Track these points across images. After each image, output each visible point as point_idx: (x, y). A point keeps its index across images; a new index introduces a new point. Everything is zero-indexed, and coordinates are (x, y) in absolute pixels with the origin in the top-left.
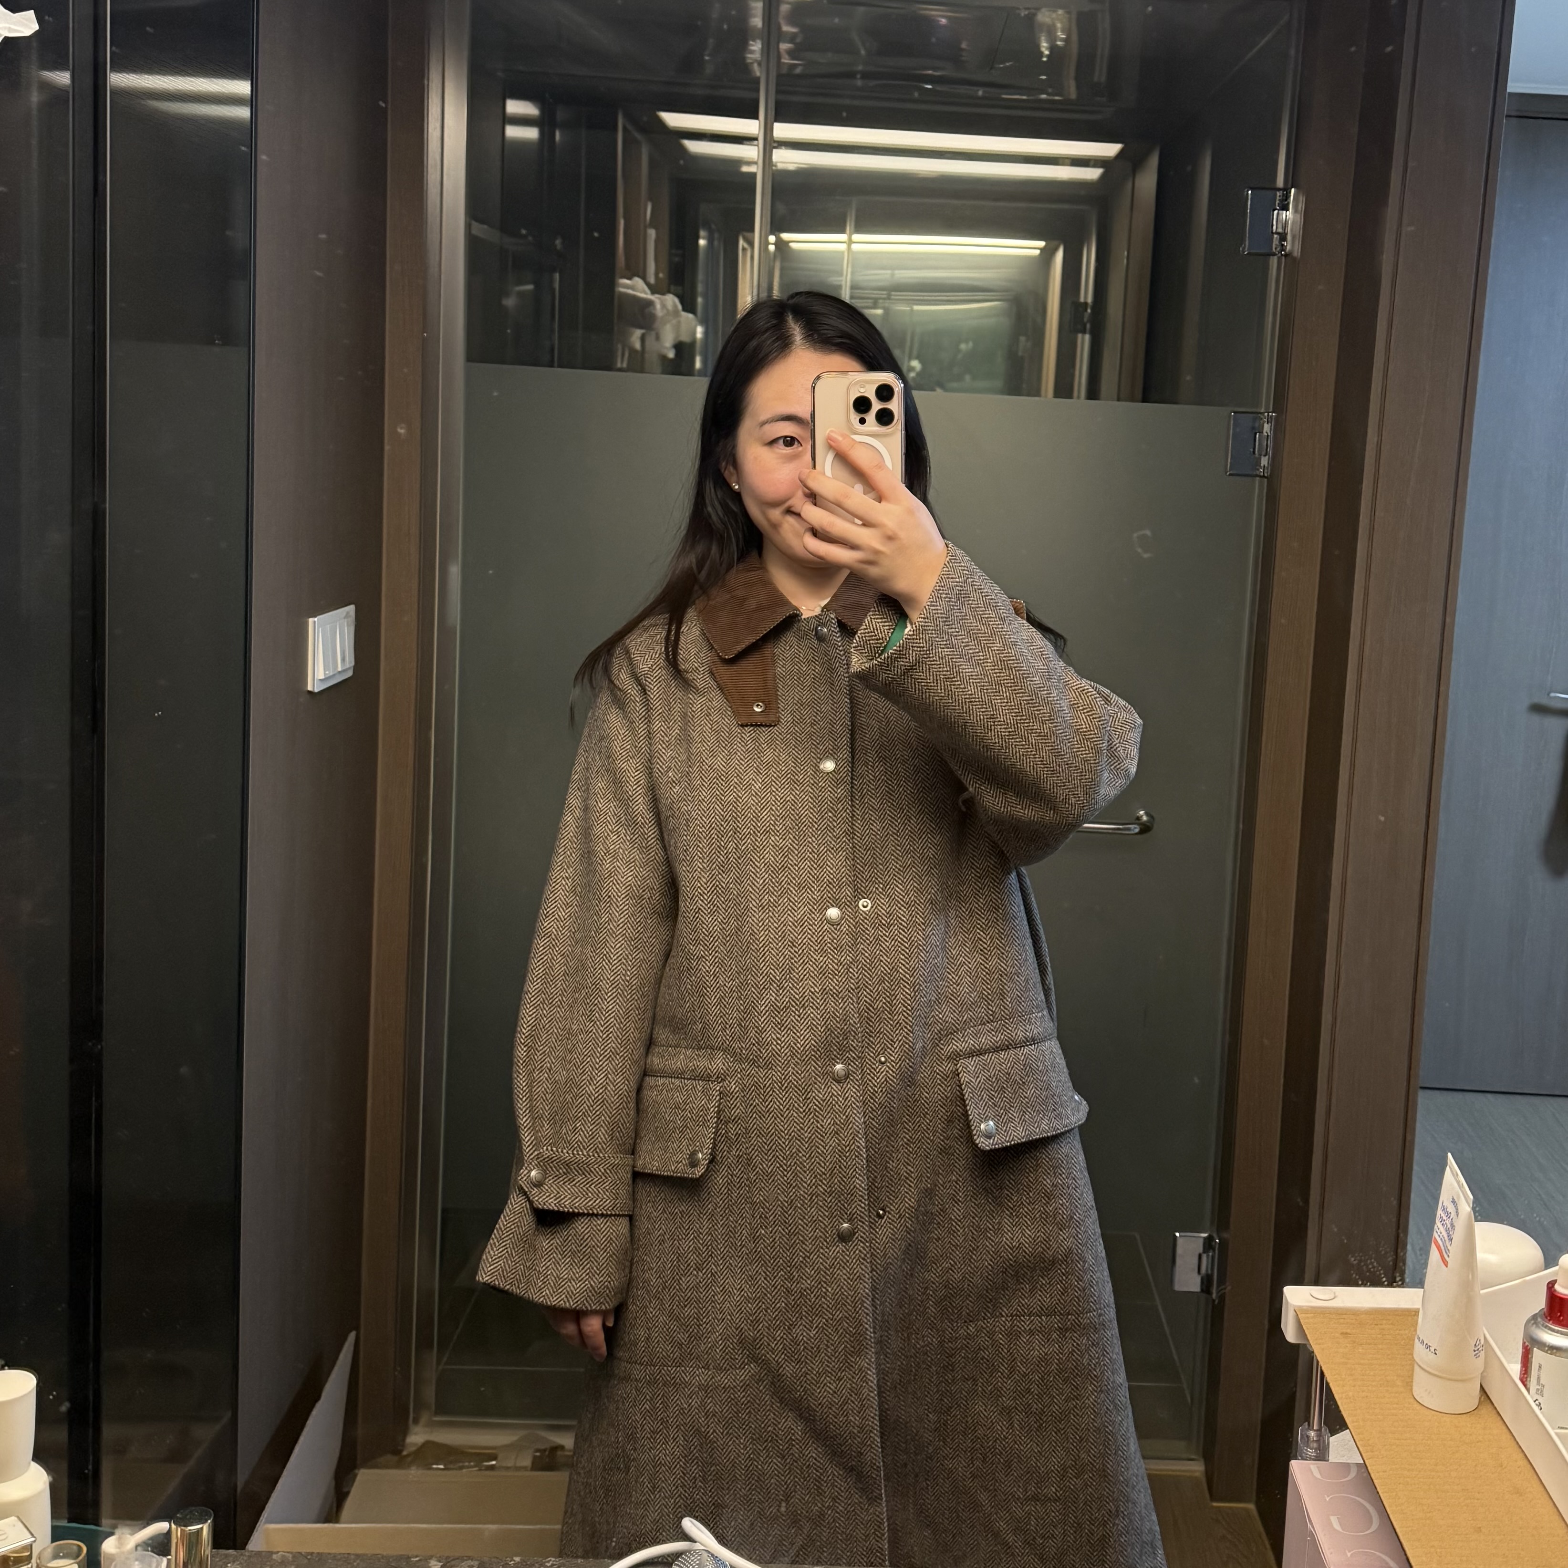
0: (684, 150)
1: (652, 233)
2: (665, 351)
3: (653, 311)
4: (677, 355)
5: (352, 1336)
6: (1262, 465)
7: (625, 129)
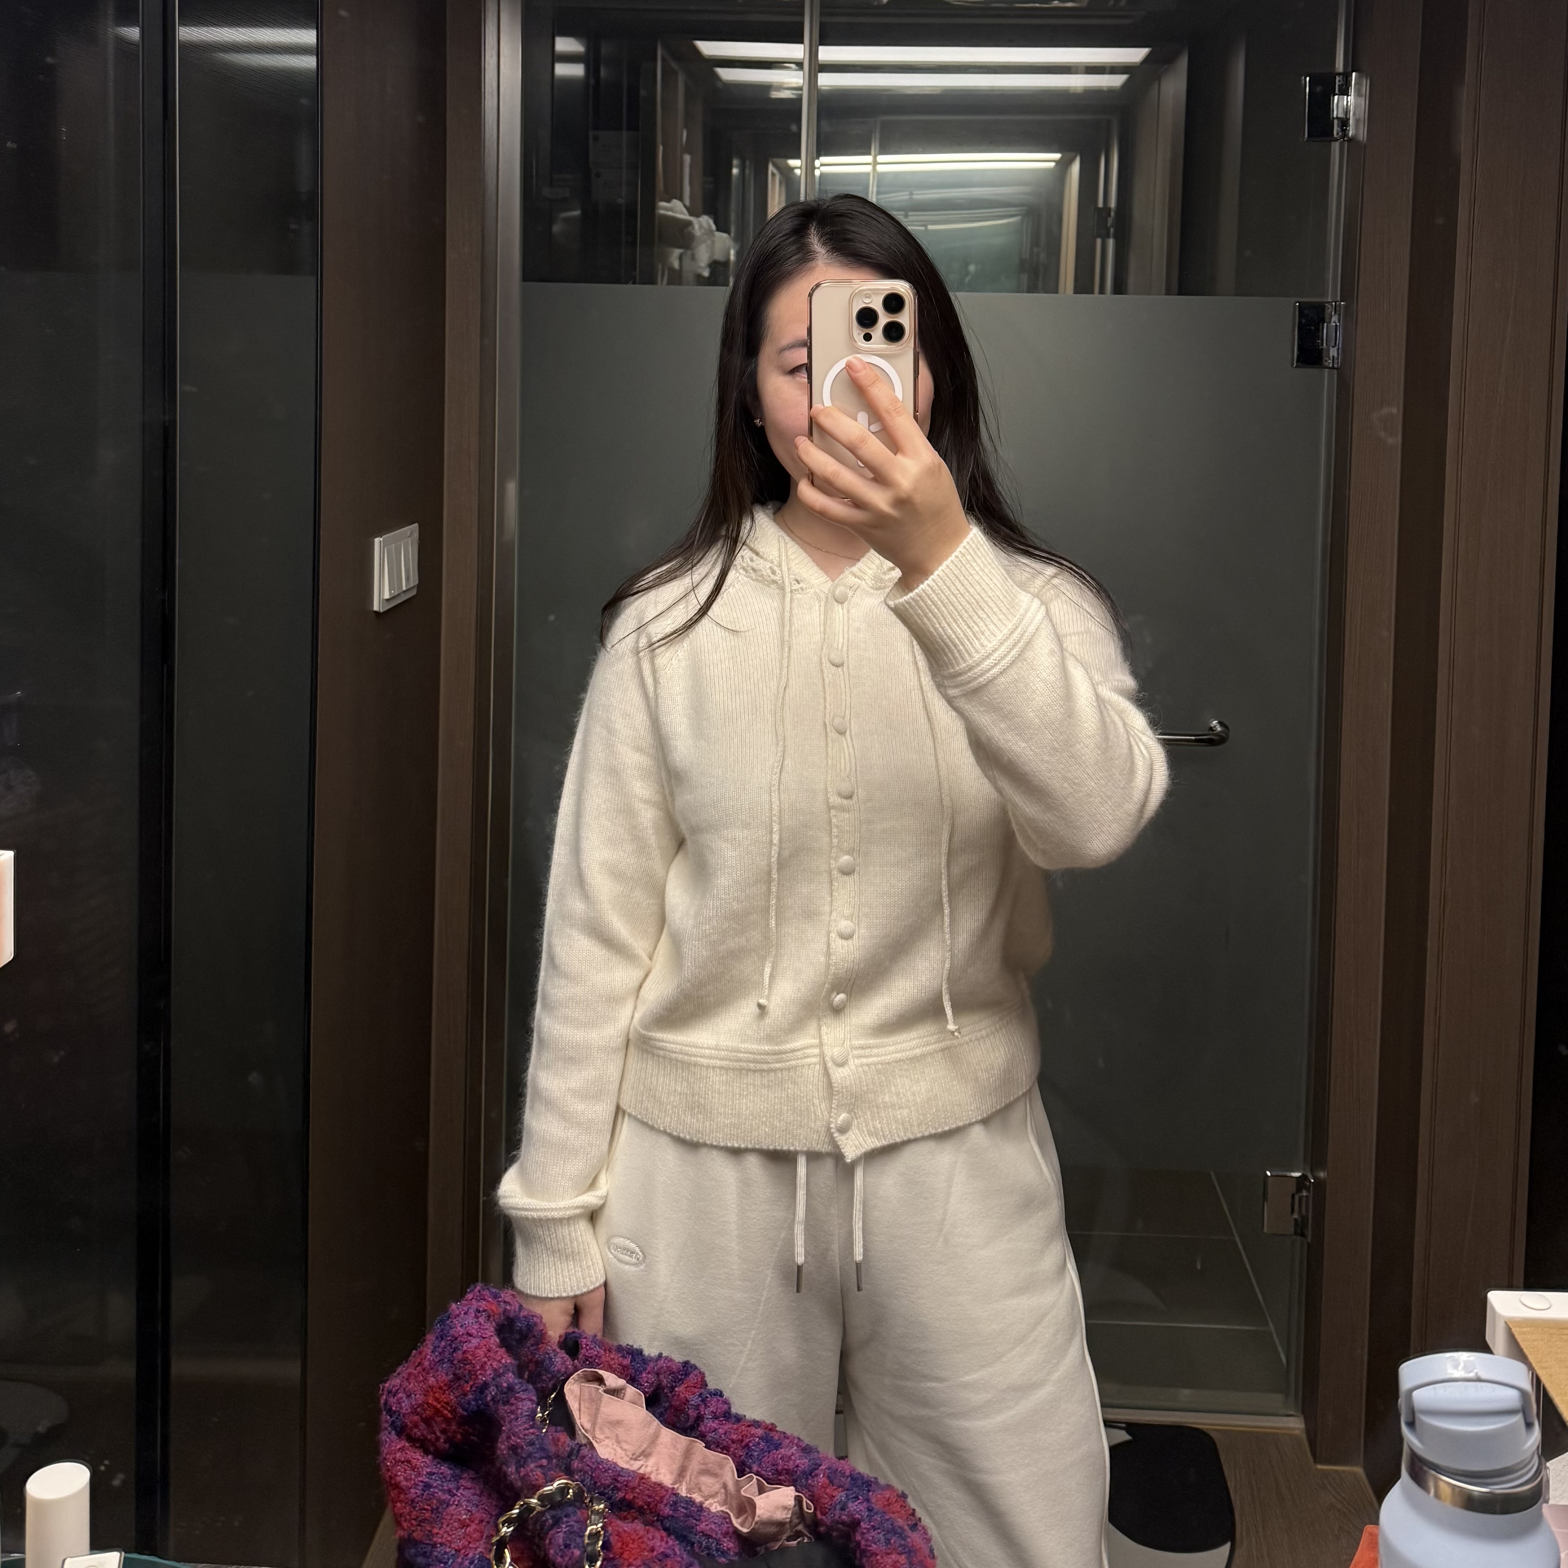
0: (717, 77)
1: (687, 158)
2: (700, 271)
3: (692, 231)
4: (711, 274)
6: (1331, 355)
7: (664, 60)
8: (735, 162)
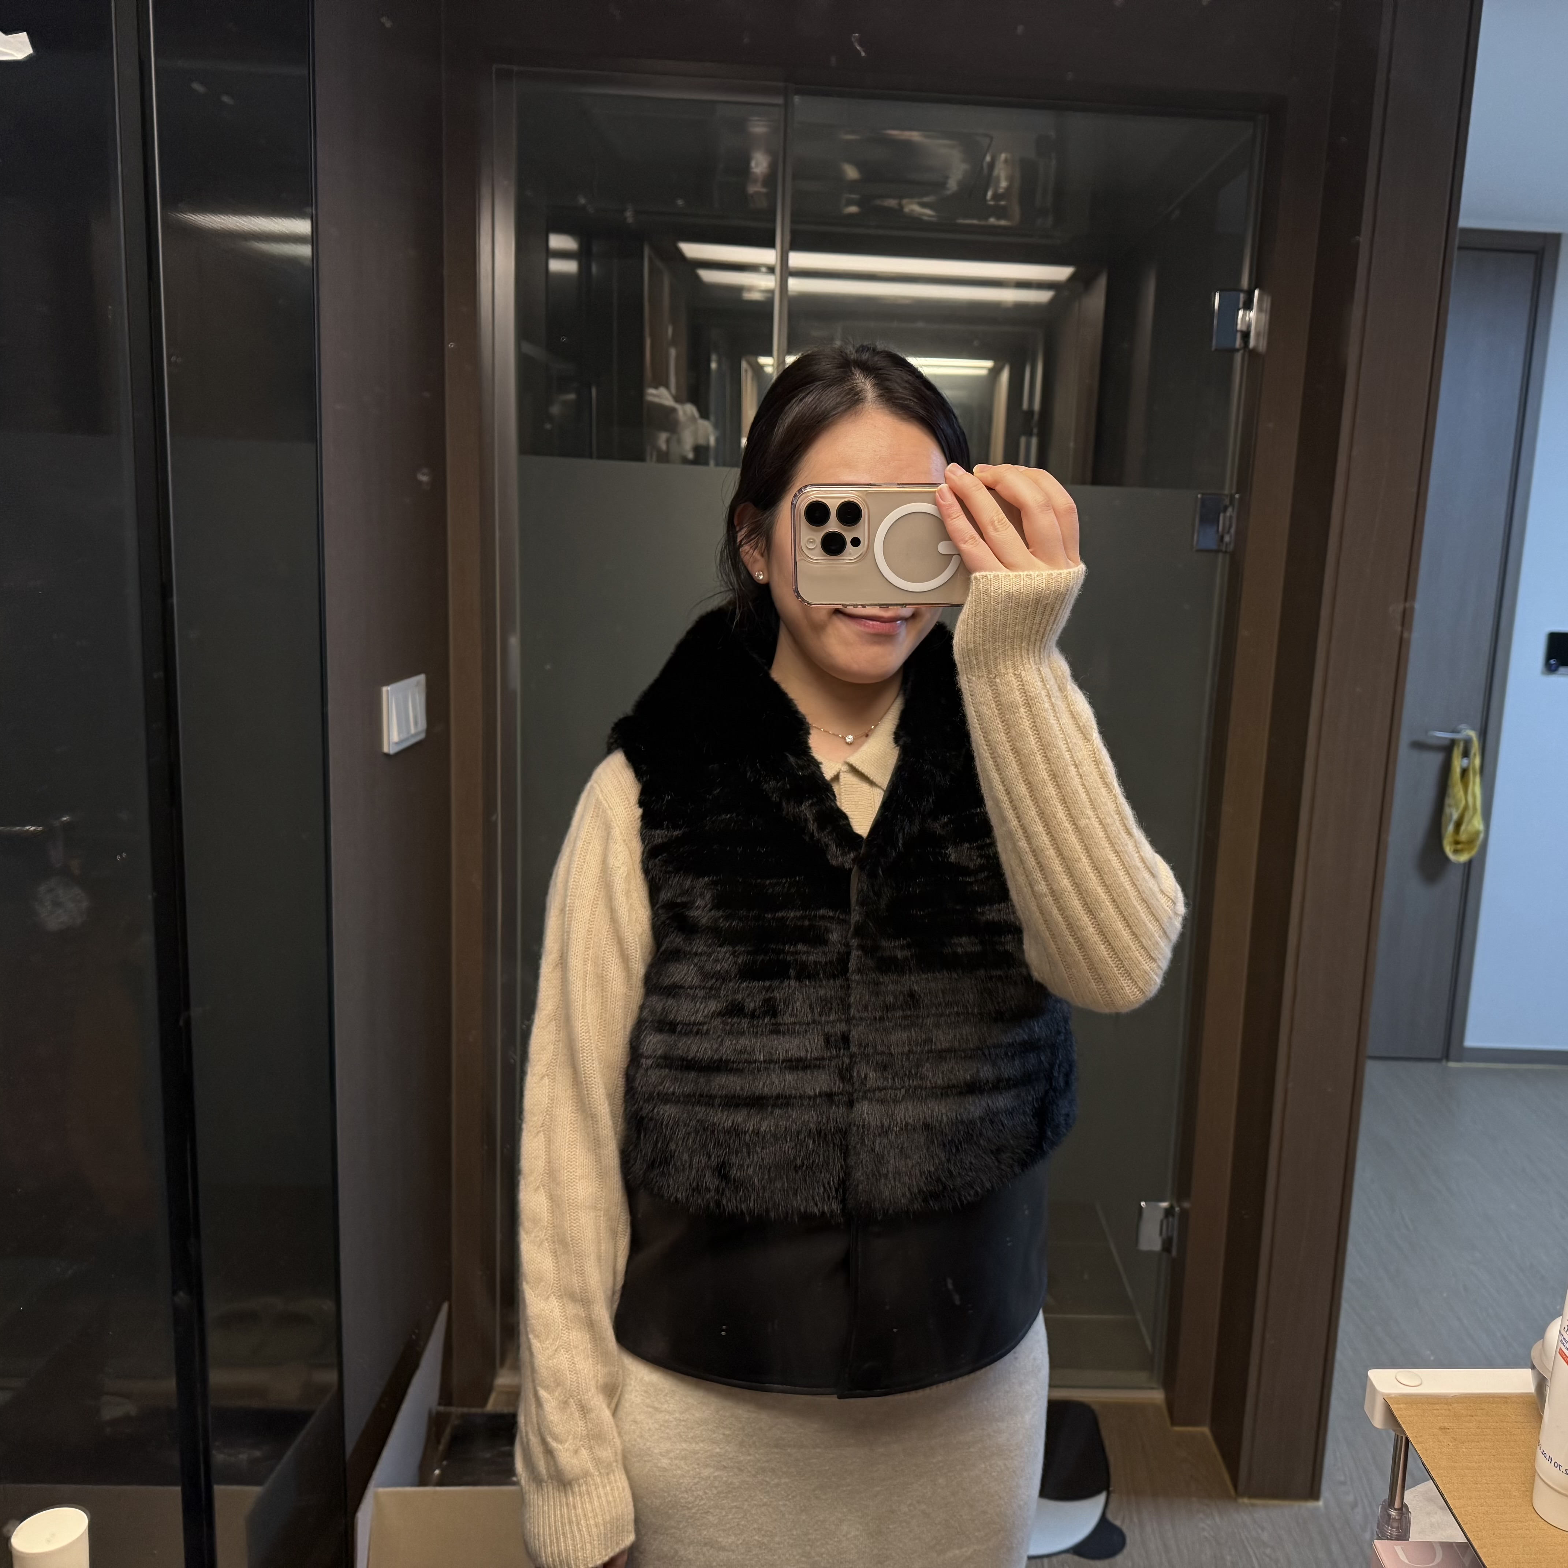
0: (698, 278)
1: (673, 352)
2: (685, 453)
3: (677, 417)
4: (695, 455)
5: (445, 1307)
6: (1226, 541)
7: (651, 261)
8: (714, 357)
